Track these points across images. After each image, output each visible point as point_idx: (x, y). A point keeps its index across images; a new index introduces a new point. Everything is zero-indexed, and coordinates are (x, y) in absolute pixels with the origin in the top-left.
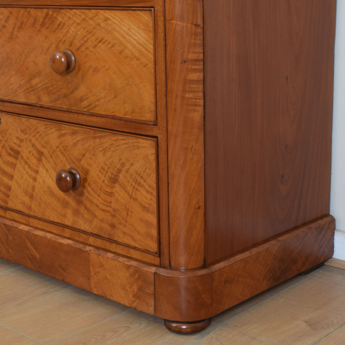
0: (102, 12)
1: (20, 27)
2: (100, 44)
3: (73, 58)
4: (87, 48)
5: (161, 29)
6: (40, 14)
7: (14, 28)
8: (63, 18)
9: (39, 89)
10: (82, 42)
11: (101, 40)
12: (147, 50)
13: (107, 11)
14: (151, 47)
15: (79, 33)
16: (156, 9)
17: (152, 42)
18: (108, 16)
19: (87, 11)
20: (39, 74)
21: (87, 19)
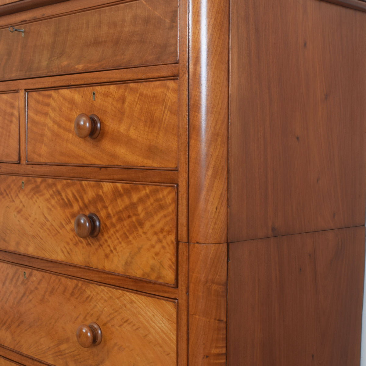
0: (128, 294)
1: (52, 292)
2: (125, 324)
3: (100, 332)
4: (113, 326)
5: (184, 322)
6: (70, 283)
7: (45, 292)
8: (91, 292)
9: (67, 355)
10: (109, 319)
11: (126, 321)
12: (170, 339)
13: (132, 294)
14: (174, 337)
15: (105, 309)
16: (180, 301)
17: (175, 333)
18: (134, 299)
19: (114, 290)
20: (67, 340)
21: (114, 297)
